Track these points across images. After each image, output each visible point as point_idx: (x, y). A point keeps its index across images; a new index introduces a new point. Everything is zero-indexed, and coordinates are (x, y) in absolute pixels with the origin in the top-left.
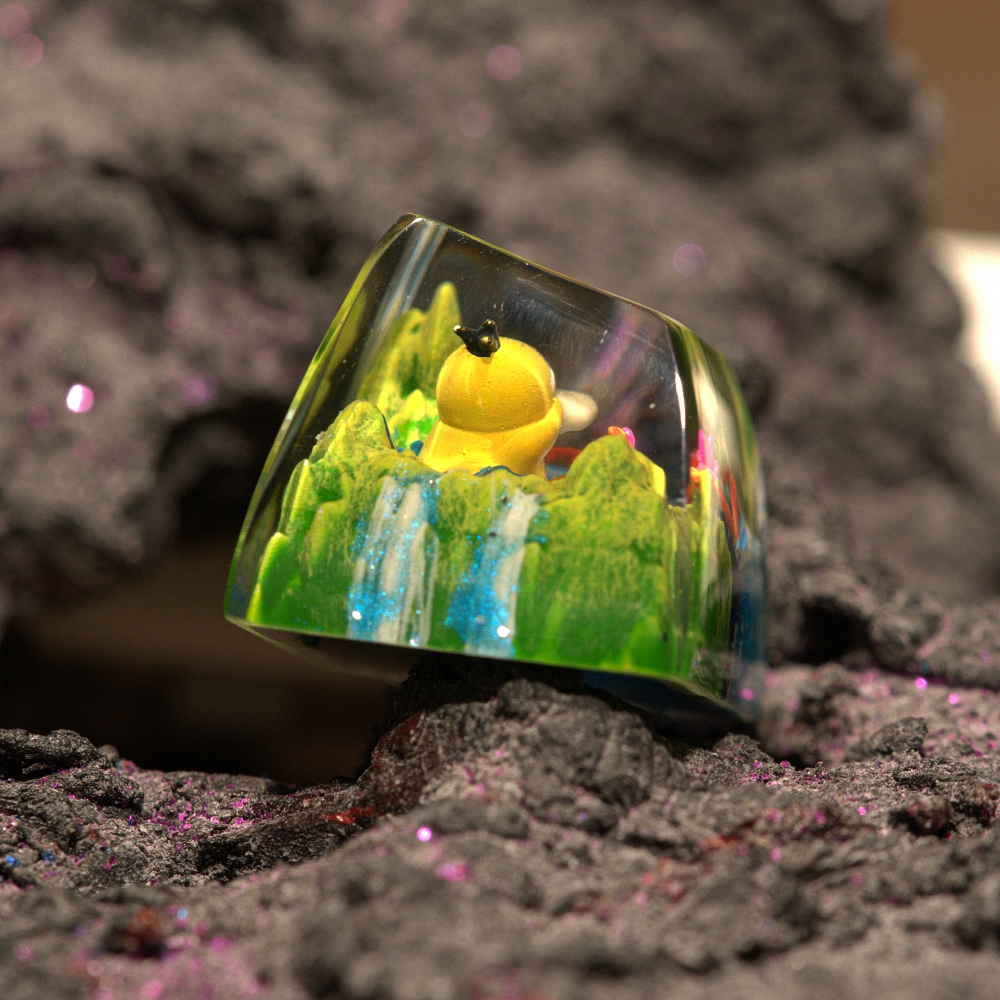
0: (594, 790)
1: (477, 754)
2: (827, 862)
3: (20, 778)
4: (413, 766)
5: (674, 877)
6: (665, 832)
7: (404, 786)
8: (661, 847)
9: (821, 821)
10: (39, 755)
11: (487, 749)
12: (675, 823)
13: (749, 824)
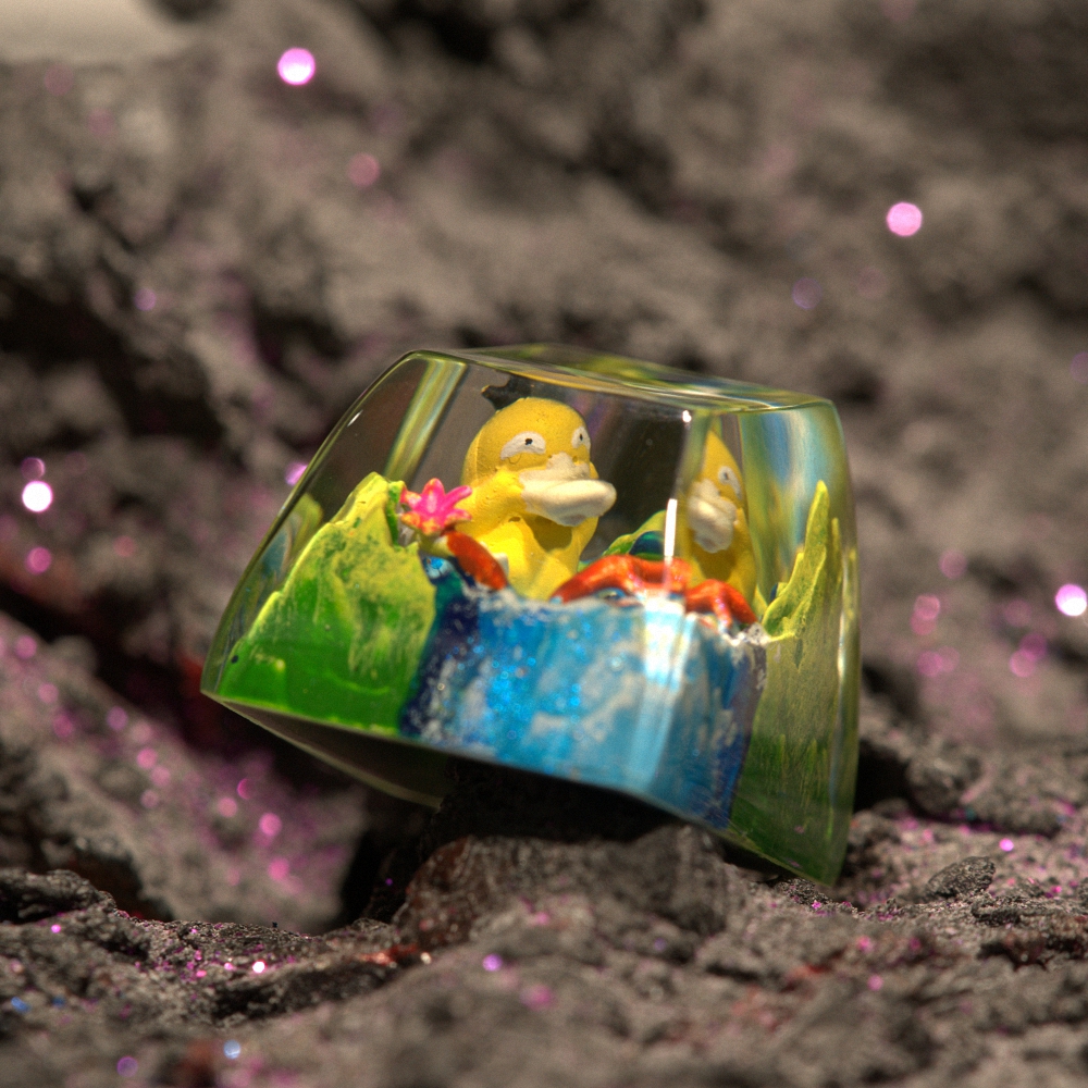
0: (670, 917)
1: (534, 883)
2: (934, 990)
3: (17, 921)
4: (461, 899)
5: (766, 1008)
6: (749, 962)
7: (451, 921)
8: (746, 977)
9: (917, 949)
10: (39, 896)
11: (545, 876)
12: (757, 953)
13: (838, 954)
